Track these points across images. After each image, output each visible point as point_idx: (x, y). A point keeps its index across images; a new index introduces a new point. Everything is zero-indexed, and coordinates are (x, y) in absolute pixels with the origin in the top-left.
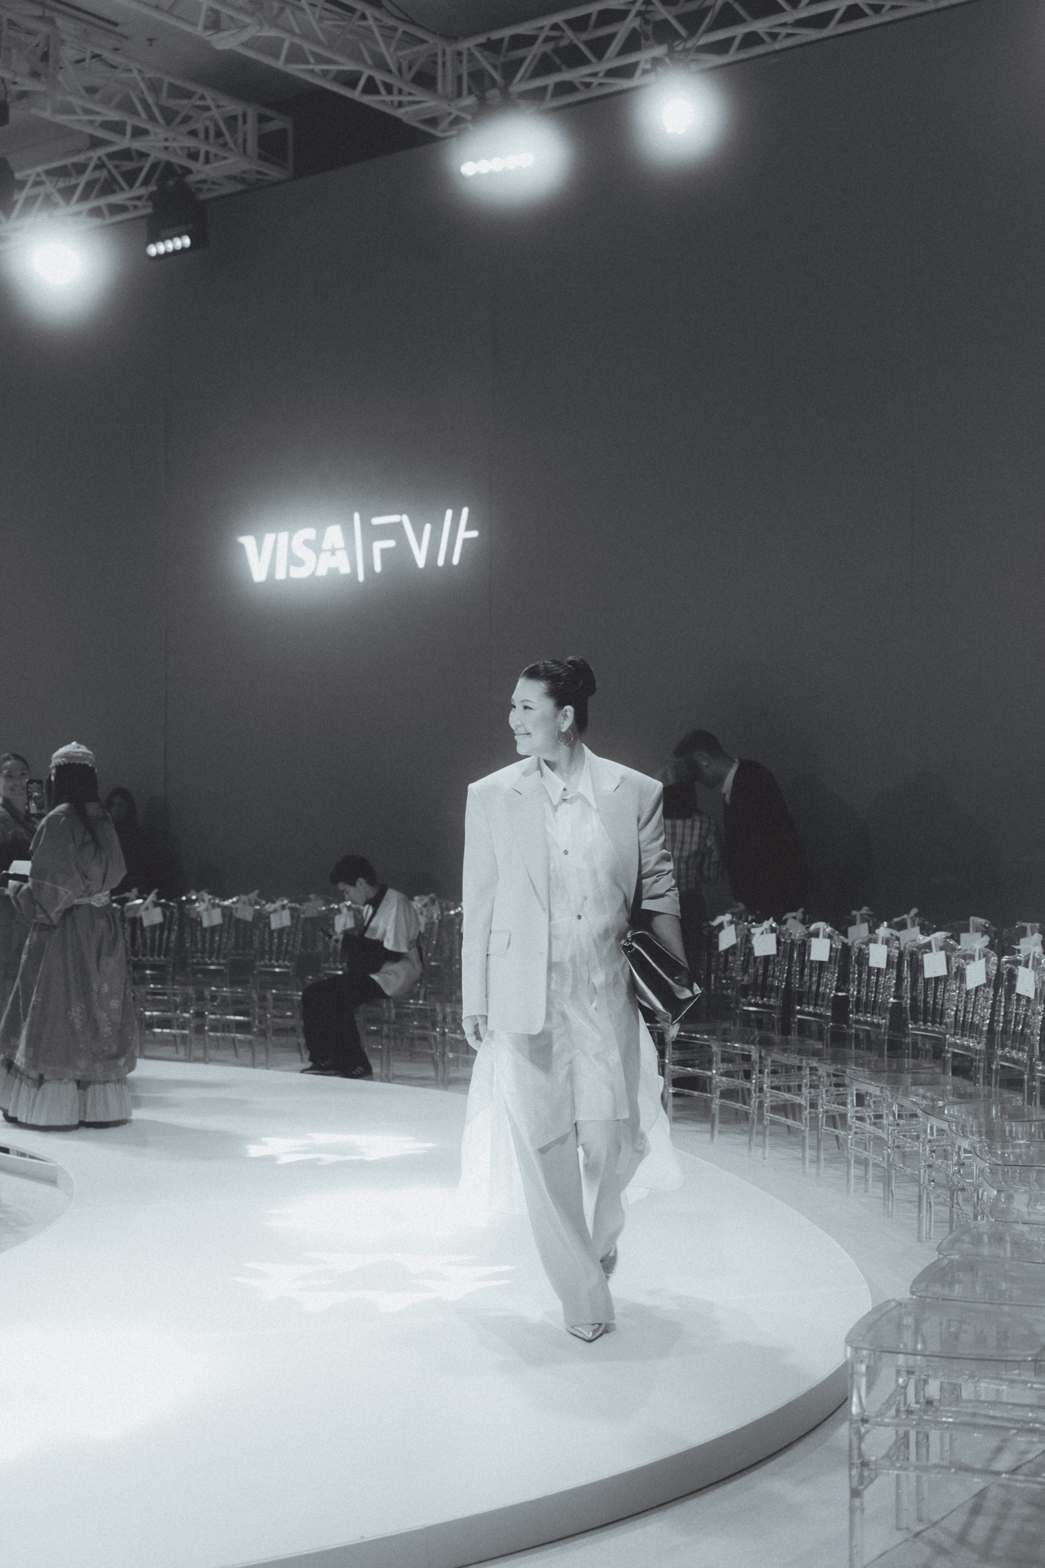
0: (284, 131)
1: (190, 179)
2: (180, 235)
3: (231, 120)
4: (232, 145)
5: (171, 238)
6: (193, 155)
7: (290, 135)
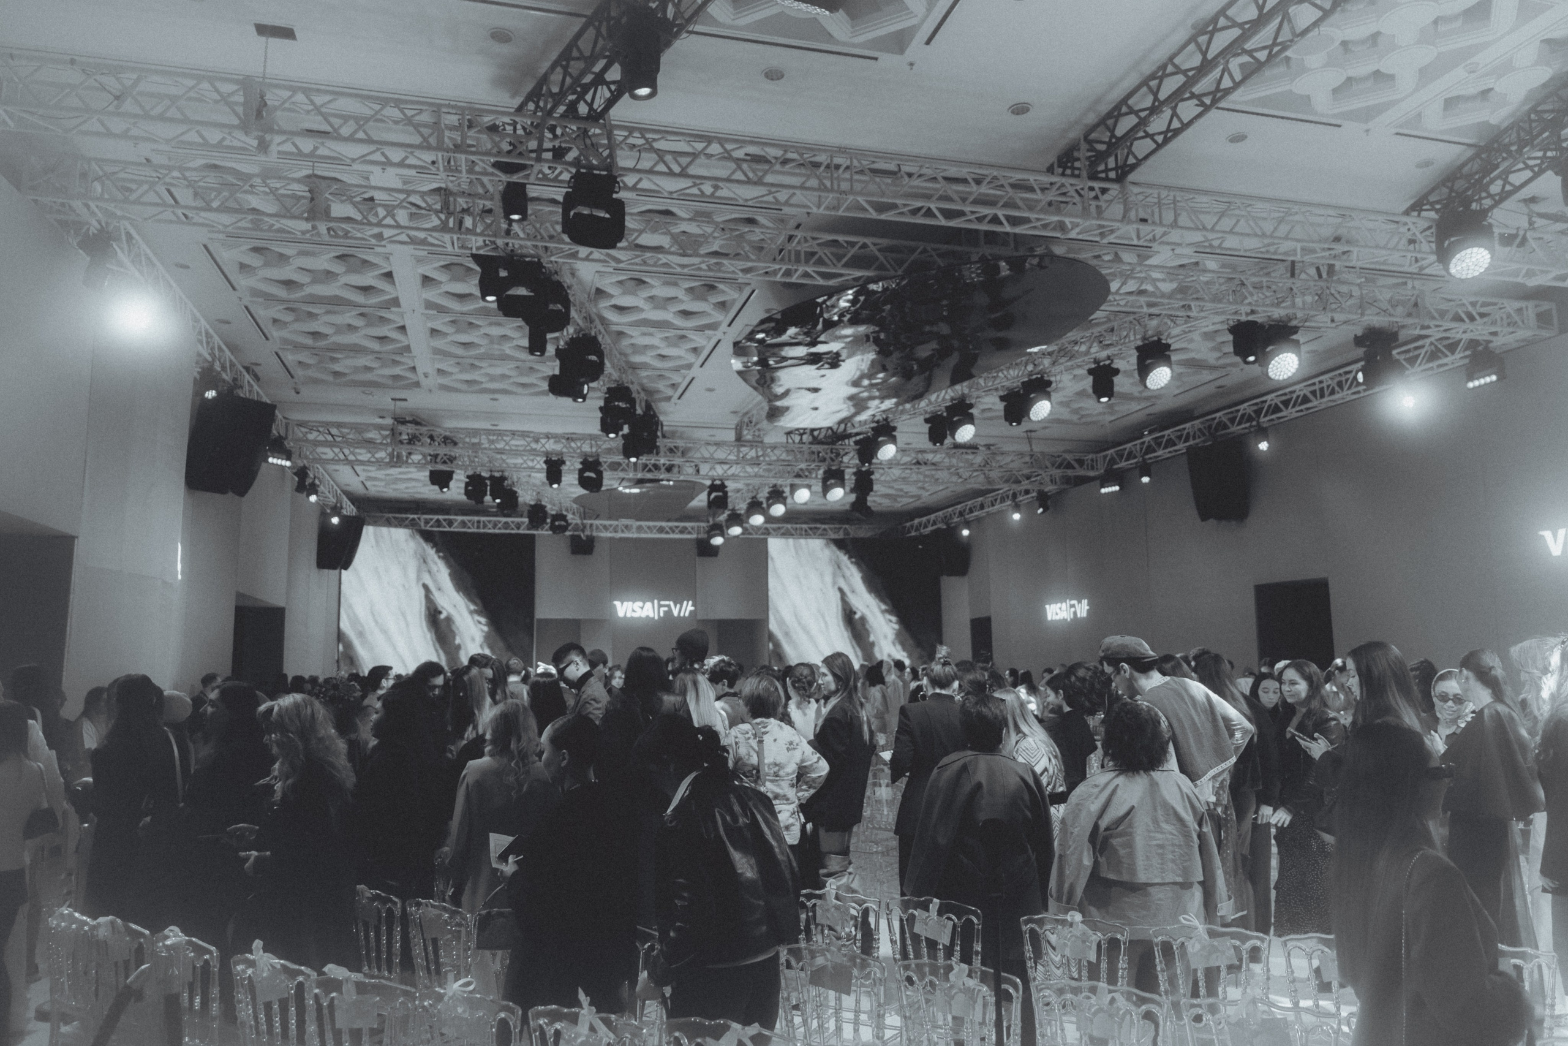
0: (1550, 310)
1: (1491, 345)
2: (1489, 375)
3: (1519, 311)
4: (1520, 323)
5: (1483, 377)
6: (1495, 334)
7: (1554, 312)
